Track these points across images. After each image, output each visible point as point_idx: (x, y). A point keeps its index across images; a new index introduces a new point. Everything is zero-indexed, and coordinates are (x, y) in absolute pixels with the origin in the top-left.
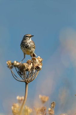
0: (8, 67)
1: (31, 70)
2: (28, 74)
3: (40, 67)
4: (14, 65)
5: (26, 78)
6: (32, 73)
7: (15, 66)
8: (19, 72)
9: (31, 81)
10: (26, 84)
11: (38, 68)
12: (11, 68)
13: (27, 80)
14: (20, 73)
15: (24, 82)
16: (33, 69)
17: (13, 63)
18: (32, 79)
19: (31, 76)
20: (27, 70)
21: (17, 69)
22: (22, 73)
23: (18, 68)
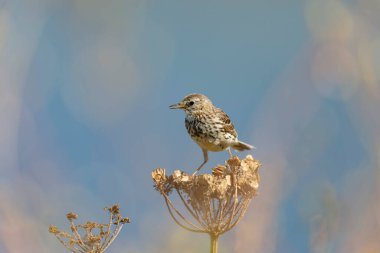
0: (158, 187)
2: (216, 208)
4: (175, 183)
5: (213, 222)
6: (230, 206)
7: (179, 186)
8: (189, 201)
9: (227, 230)
10: (214, 237)
11: (246, 189)
12: (167, 191)
13: (215, 225)
14: (193, 204)
15: (207, 232)
17: (171, 177)
18: (228, 223)
19: (228, 216)
20: (216, 195)
21: (184, 194)
22: (198, 205)
23: (187, 191)
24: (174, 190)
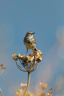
0: (14, 59)
1: (33, 61)
3: (41, 59)
6: (34, 64)
7: (20, 58)
8: (22, 63)
9: (33, 71)
10: (29, 73)
12: (16, 60)
13: (29, 70)
15: (27, 71)
16: (35, 61)
17: (18, 56)
18: (33, 69)
19: (33, 67)
20: (30, 62)
21: (21, 61)
22: (25, 64)
24: (18, 59)
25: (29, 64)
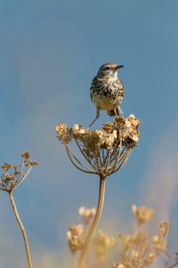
0: (60, 138)
1: (113, 145)
2: (105, 155)
3: (135, 138)
4: (74, 134)
5: (102, 165)
6: (115, 153)
7: (77, 136)
8: (84, 150)
9: (113, 172)
10: (102, 178)
11: (129, 142)
12: (67, 140)
13: (103, 169)
14: (88, 152)
15: (97, 173)
16: (119, 143)
17: (71, 129)
18: (114, 167)
19: (114, 161)
20: (104, 146)
21: (81, 143)
22: (91, 153)
23: (83, 141)
24: (73, 139)
25: (103, 153)
